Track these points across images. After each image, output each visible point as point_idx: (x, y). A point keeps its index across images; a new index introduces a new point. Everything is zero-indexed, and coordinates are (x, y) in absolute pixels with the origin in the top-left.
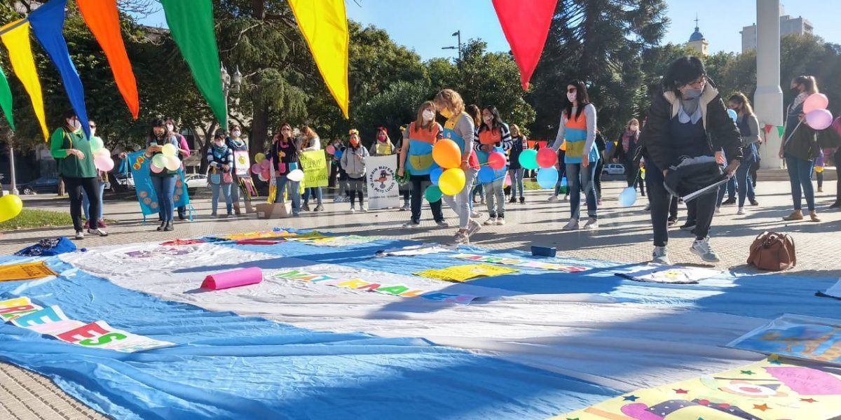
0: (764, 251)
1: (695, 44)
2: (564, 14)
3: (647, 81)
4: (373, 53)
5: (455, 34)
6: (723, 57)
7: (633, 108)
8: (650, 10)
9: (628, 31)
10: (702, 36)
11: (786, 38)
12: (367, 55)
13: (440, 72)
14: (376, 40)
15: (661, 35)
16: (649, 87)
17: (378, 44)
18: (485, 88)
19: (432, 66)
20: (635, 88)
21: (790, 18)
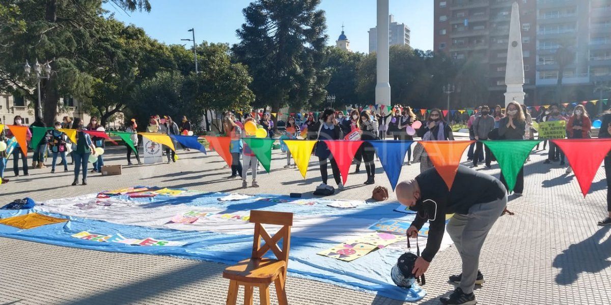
0: (377, 194)
1: (342, 42)
2: (265, 27)
3: (317, 73)
4: (136, 44)
5: (190, 30)
6: (359, 56)
7: (309, 91)
8: (317, 29)
9: (304, 41)
10: (346, 37)
11: (393, 47)
12: (131, 46)
13: (179, 55)
14: (136, 35)
15: (324, 46)
16: (318, 77)
17: (138, 38)
18: (222, 78)
19: (172, 49)
20: (310, 78)
21: (398, 24)
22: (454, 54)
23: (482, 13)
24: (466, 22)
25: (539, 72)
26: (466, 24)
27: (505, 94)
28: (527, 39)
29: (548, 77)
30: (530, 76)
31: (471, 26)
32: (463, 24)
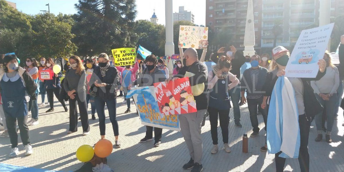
1: (154, 19)
2: (96, 3)
3: (130, 35)
5: (47, 5)
7: (124, 46)
8: (129, 7)
9: (122, 13)
10: (156, 16)
15: (134, 17)
16: (131, 38)
18: (52, 35)
20: (125, 37)
21: (187, 12)
22: (217, 29)
23: (232, 6)
24: (223, 10)
25: (263, 40)
26: (223, 12)
27: (243, 51)
28: (257, 21)
29: (268, 43)
30: (258, 42)
31: (226, 12)
32: (222, 11)
